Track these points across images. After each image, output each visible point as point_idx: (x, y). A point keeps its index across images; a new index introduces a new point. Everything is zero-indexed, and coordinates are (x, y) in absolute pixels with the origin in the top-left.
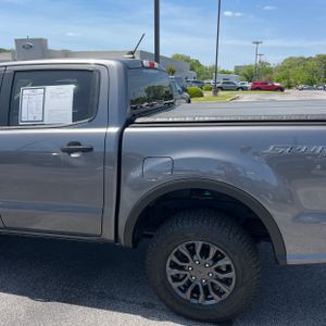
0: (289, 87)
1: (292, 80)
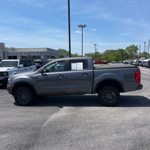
0: (109, 62)
1: (109, 59)
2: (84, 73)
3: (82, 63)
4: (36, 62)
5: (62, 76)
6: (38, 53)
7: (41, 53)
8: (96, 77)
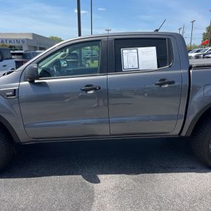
2: (163, 81)
3: (154, 48)
4: (13, 54)
5: (95, 89)
6: (18, 41)
7: (23, 41)
8: (196, 91)
